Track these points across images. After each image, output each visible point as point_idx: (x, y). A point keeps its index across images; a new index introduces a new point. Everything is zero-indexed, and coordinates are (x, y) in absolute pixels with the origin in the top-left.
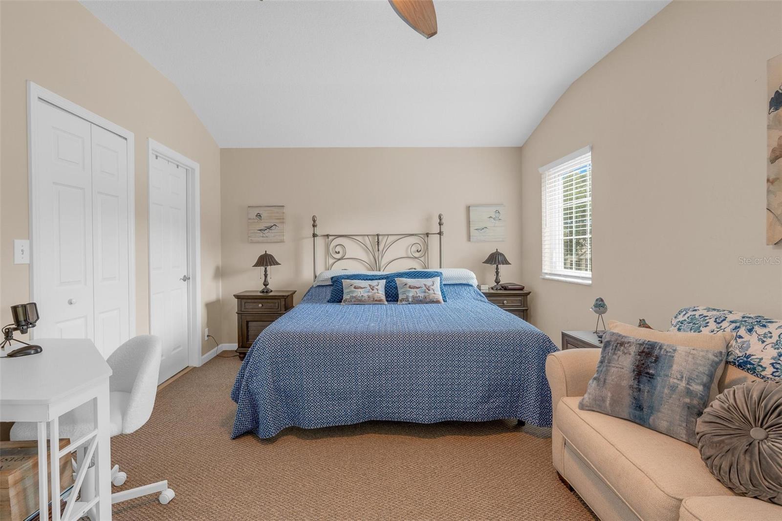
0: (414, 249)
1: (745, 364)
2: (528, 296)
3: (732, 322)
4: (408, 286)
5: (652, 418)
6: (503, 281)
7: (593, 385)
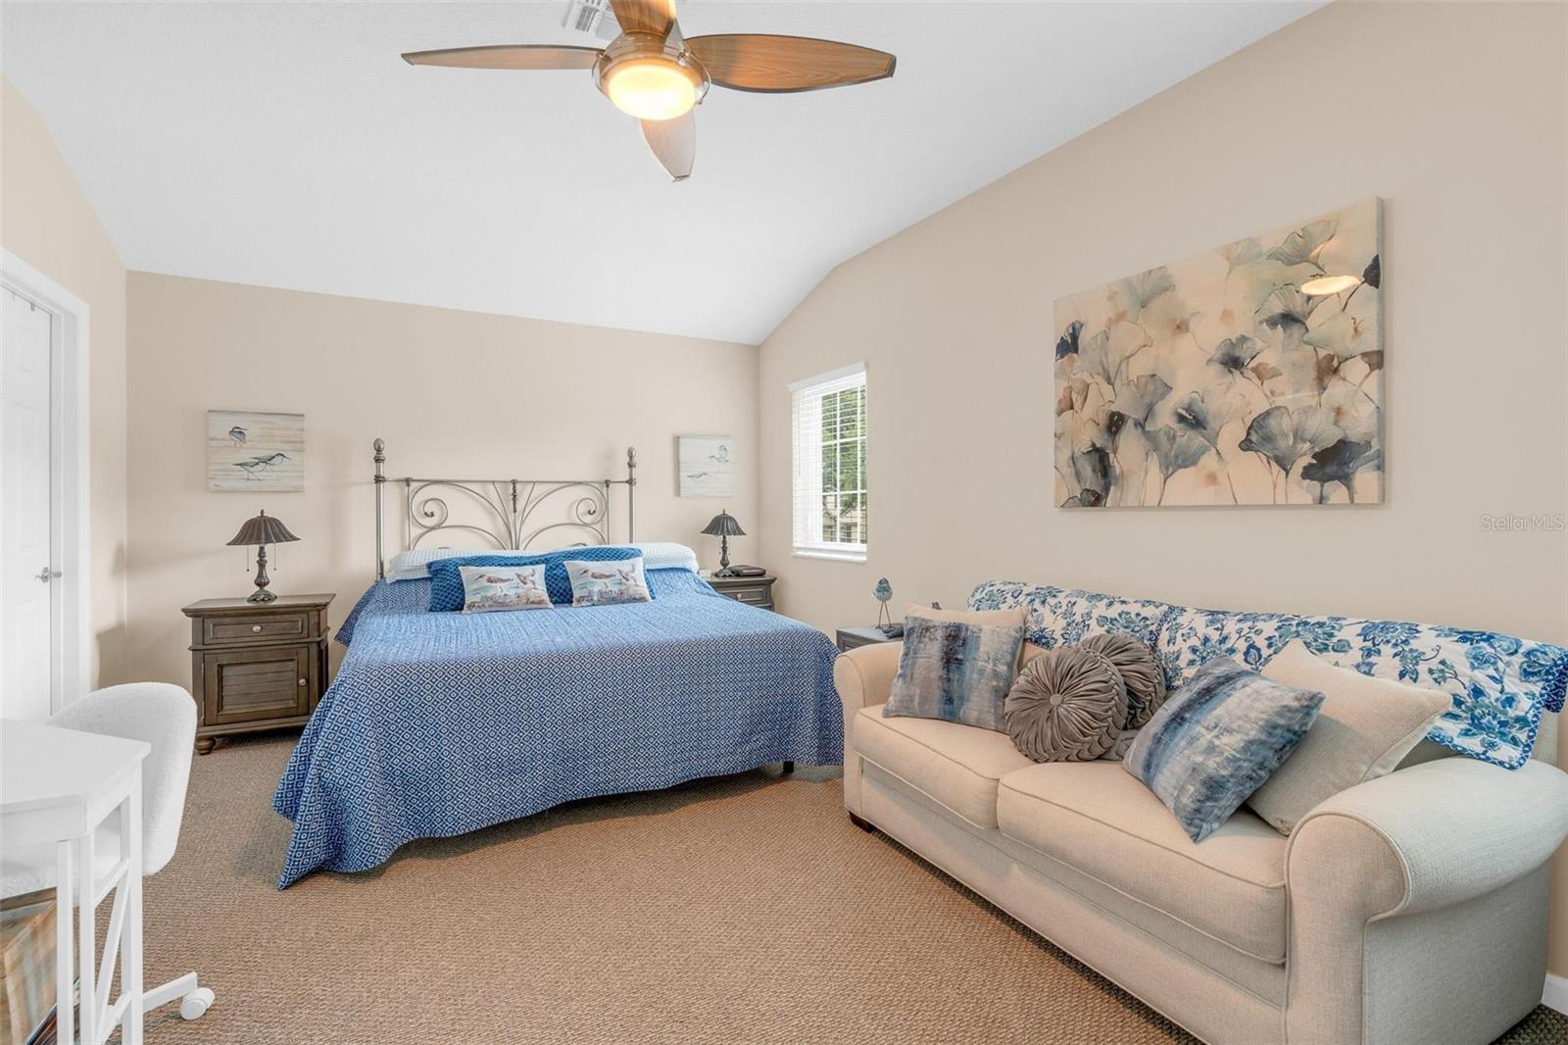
0: (583, 508)
1: (1041, 640)
2: (773, 585)
3: (1028, 595)
4: (590, 574)
5: (962, 710)
6: (734, 562)
7: (899, 684)
